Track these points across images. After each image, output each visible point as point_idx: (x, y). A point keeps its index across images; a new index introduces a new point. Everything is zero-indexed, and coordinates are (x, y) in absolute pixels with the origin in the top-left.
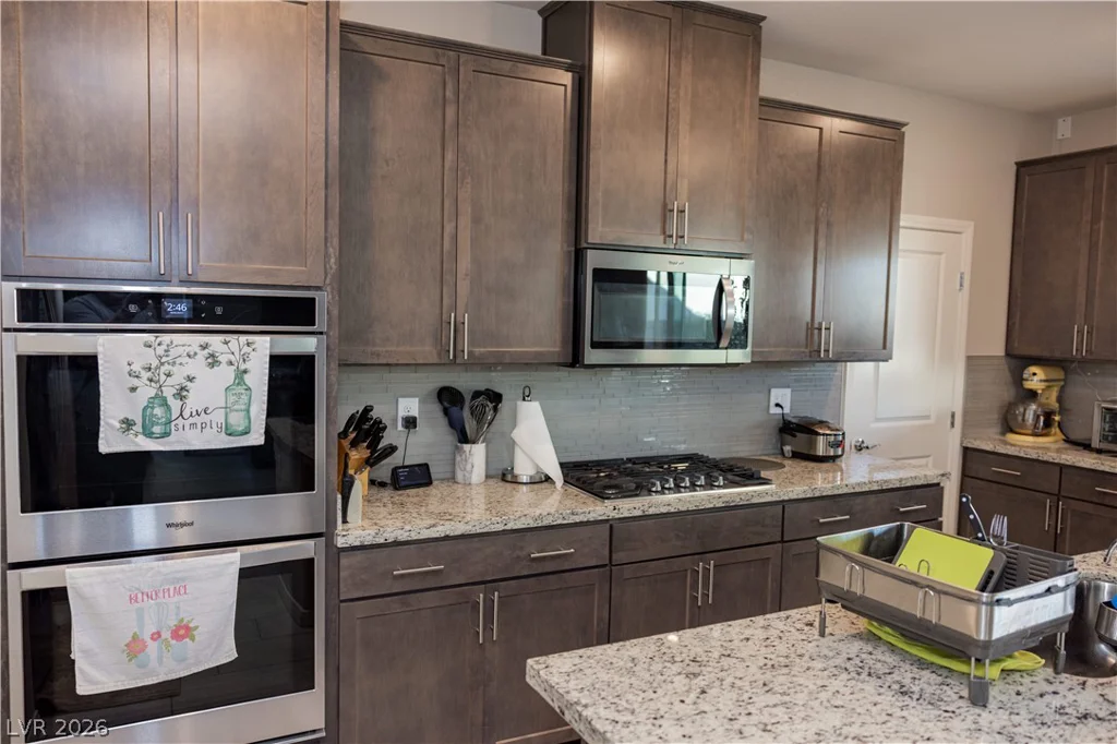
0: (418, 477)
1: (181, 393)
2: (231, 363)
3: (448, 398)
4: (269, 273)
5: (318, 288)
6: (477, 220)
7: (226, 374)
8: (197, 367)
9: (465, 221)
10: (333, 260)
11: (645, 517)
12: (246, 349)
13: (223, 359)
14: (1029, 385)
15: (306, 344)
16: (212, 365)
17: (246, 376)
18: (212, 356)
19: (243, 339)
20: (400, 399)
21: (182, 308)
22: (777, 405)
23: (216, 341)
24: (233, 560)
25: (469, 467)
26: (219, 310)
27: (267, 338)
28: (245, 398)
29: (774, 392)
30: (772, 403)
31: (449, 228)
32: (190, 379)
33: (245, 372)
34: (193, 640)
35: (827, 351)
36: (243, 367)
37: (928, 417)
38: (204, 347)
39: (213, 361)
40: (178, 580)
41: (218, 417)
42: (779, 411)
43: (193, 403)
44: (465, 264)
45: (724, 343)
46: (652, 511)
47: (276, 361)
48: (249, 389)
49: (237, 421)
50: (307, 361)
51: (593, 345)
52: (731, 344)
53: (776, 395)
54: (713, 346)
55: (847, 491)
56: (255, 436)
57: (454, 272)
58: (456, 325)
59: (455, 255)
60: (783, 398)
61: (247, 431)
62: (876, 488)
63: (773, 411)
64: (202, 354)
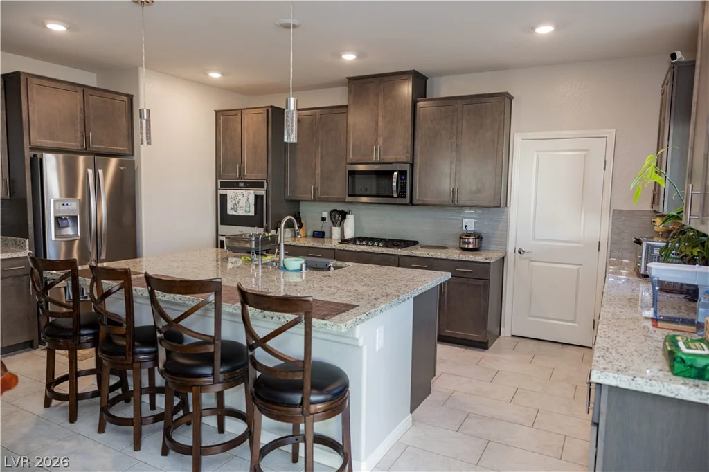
0: (321, 235)
1: (238, 203)
4: (256, 176)
5: (264, 180)
7: (246, 199)
8: (240, 197)
9: (318, 159)
10: (270, 172)
11: (344, 250)
12: (249, 193)
13: (245, 195)
15: (263, 193)
19: (249, 191)
20: (323, 212)
21: (242, 185)
22: (466, 226)
23: (244, 192)
25: (334, 234)
26: (247, 185)
27: (254, 191)
28: (249, 204)
30: (464, 225)
32: (240, 200)
33: (250, 198)
35: (457, 201)
37: (578, 243)
39: (243, 196)
41: (244, 208)
43: (240, 204)
46: (347, 249)
47: (256, 197)
48: (250, 202)
49: (248, 209)
50: (262, 197)
51: (349, 195)
52: (399, 197)
53: (466, 221)
54: (392, 197)
55: (428, 256)
56: (252, 213)
57: (315, 174)
58: (314, 189)
59: (315, 169)
60: (470, 224)
61: (249, 212)
62: (444, 257)
63: (464, 228)
64: (242, 194)
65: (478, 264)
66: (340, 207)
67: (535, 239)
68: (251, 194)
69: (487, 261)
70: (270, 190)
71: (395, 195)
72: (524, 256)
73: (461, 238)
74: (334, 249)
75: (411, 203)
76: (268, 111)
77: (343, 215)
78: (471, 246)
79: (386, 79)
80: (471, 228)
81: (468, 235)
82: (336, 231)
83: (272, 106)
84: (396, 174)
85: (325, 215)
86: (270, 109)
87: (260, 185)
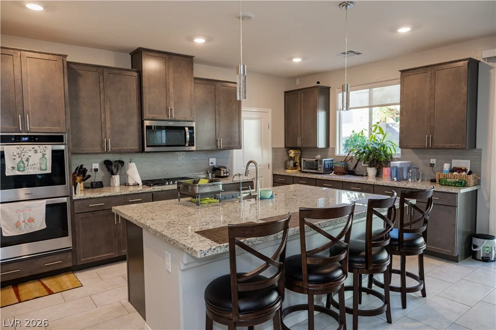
0: (99, 185)
1: (28, 160)
2: (41, 152)
3: (107, 164)
4: (50, 129)
5: (64, 133)
6: (111, 113)
7: (40, 155)
8: (31, 153)
9: (108, 114)
10: (68, 126)
11: (162, 191)
12: (45, 149)
13: (39, 151)
14: (290, 155)
15: (62, 147)
16: (35, 153)
17: (45, 156)
18: (36, 150)
19: (44, 146)
20: (93, 164)
21: (26, 139)
22: (212, 163)
23: (36, 147)
24: (44, 203)
25: (114, 182)
26: (37, 139)
27: (51, 146)
28: (45, 161)
29: (210, 159)
30: (210, 162)
31: (103, 116)
32: (30, 156)
33: (45, 154)
34: (34, 222)
35: (220, 147)
36: (44, 153)
37: (261, 166)
38: (33, 148)
39: (36, 152)
40: (28, 207)
41: (38, 166)
42: (212, 164)
43: (30, 162)
44: (108, 125)
45: (187, 145)
46: (164, 189)
47: (54, 152)
48: (46, 159)
49: (43, 167)
50: (62, 151)
51: (147, 146)
52: (189, 145)
54: (184, 146)
56: (49, 171)
57: (105, 127)
58: (107, 142)
59: (105, 123)
60: (213, 161)
61: (46, 170)
63: (210, 165)
64: (33, 150)
68: (48, 149)
74: (153, 192)
76: (63, 60)
77: (121, 164)
80: (214, 164)
84: (187, 129)
85: (96, 166)
86: (65, 59)
87: (58, 139)
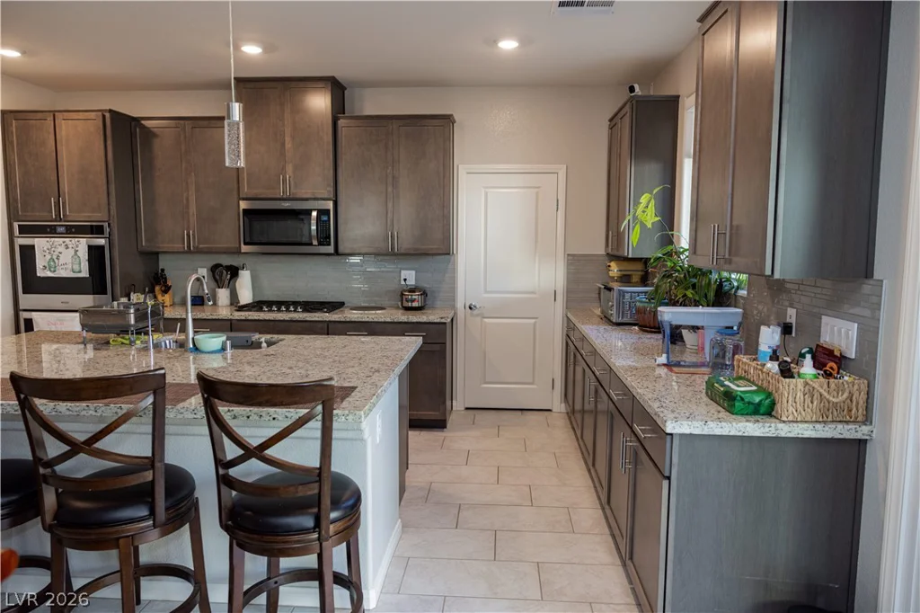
0: (198, 301)
1: (58, 258)
2: (73, 248)
4: (89, 216)
5: (104, 221)
8: (61, 249)
12: (79, 243)
13: (70, 246)
14: (611, 274)
15: (102, 242)
16: (66, 249)
17: (79, 253)
19: (76, 239)
20: (199, 269)
21: (62, 229)
22: (405, 280)
23: (67, 240)
24: (77, 317)
26: (73, 230)
27: (86, 239)
28: (78, 260)
29: (404, 272)
30: (402, 279)
31: (185, 195)
32: (60, 253)
33: (79, 251)
36: (78, 249)
37: (533, 293)
38: (64, 242)
39: (67, 247)
40: (60, 320)
41: (69, 266)
43: (61, 261)
44: (193, 209)
47: (90, 248)
48: (80, 257)
49: (76, 267)
50: (101, 248)
51: (245, 244)
52: (320, 244)
53: (404, 274)
54: (311, 244)
55: (367, 320)
56: (85, 273)
57: (188, 213)
58: (188, 235)
59: (187, 206)
60: (409, 276)
61: (80, 272)
62: (388, 320)
63: (403, 283)
64: (63, 245)
65: (433, 326)
66: (227, 261)
67: (486, 292)
68: (82, 245)
69: (443, 321)
70: (116, 238)
71: (315, 242)
72: (475, 312)
73: (402, 294)
74: (231, 320)
75: (337, 252)
76: (104, 117)
77: (234, 272)
78: (415, 304)
79: (293, 84)
80: (412, 282)
81: (412, 290)
82: (223, 295)
83: (110, 111)
84: (314, 214)
85: (203, 272)
86: (107, 115)
87: (96, 230)
